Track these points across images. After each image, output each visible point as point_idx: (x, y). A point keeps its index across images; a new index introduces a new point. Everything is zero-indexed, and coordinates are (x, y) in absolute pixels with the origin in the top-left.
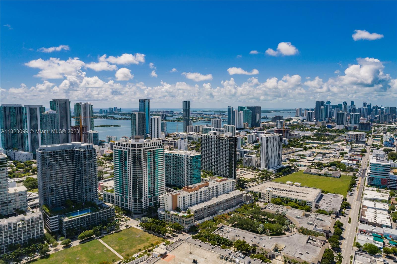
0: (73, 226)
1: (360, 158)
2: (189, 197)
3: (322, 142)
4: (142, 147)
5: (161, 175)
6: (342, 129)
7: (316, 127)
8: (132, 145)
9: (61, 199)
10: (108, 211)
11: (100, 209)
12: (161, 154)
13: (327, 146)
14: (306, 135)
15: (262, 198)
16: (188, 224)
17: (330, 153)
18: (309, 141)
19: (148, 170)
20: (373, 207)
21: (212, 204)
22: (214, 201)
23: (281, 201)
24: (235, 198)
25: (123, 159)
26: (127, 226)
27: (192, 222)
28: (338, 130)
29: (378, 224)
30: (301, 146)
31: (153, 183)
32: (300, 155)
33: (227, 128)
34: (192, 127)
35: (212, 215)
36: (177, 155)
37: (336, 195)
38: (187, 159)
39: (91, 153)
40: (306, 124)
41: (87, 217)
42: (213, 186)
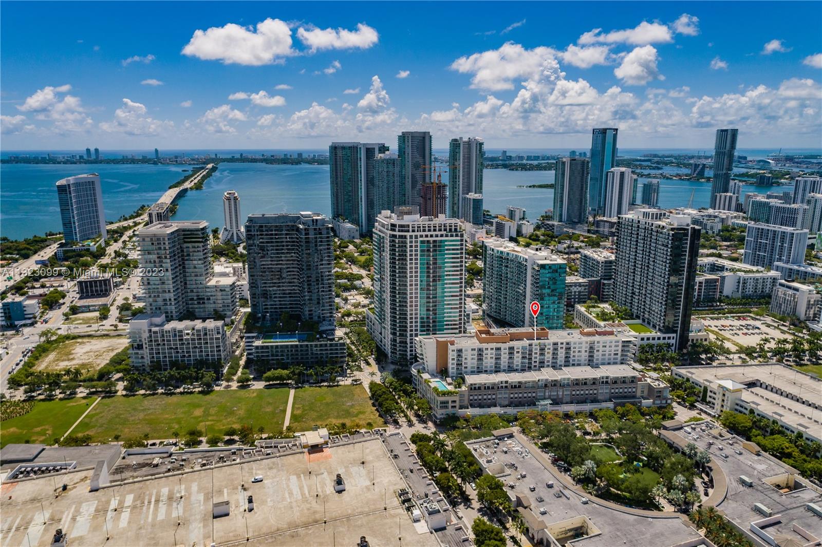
0: (268, 356)
2: (476, 352)
4: (408, 231)
5: (452, 296)
8: (391, 225)
9: (280, 308)
10: (331, 345)
11: (318, 339)
12: (453, 249)
15: (708, 403)
16: (443, 408)
19: (421, 281)
22: (547, 374)
23: (749, 424)
24: (607, 382)
25: (381, 253)
26: (356, 381)
27: (453, 407)
31: (431, 309)
35: (519, 404)
36: (518, 257)
38: (533, 268)
39: (320, 233)
41: (292, 346)
42: (556, 340)
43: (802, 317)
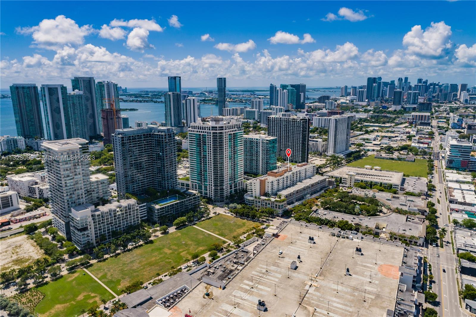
0: (164, 213)
1: (430, 141)
2: (277, 182)
3: (383, 125)
4: (223, 130)
5: (240, 161)
6: (400, 110)
7: (369, 108)
8: (212, 127)
9: (142, 187)
10: (194, 198)
11: (185, 197)
12: (241, 137)
13: (390, 129)
14: (361, 117)
15: (343, 183)
16: (282, 208)
17: (396, 137)
18: (368, 124)
19: (229, 155)
20: (459, 188)
21: (299, 188)
22: (300, 186)
23: (365, 185)
24: (318, 183)
25: (202, 144)
26: (215, 213)
27: (285, 207)
28: (395, 111)
29: (468, 203)
30: (361, 130)
31: (233, 169)
32: (364, 139)
33: (275, 109)
34: (230, 110)
35: (300, 199)
36: (250, 139)
37: (418, 178)
38: (263, 142)
40: (357, 105)
41: (176, 204)
42: (296, 171)
43: (321, 152)
